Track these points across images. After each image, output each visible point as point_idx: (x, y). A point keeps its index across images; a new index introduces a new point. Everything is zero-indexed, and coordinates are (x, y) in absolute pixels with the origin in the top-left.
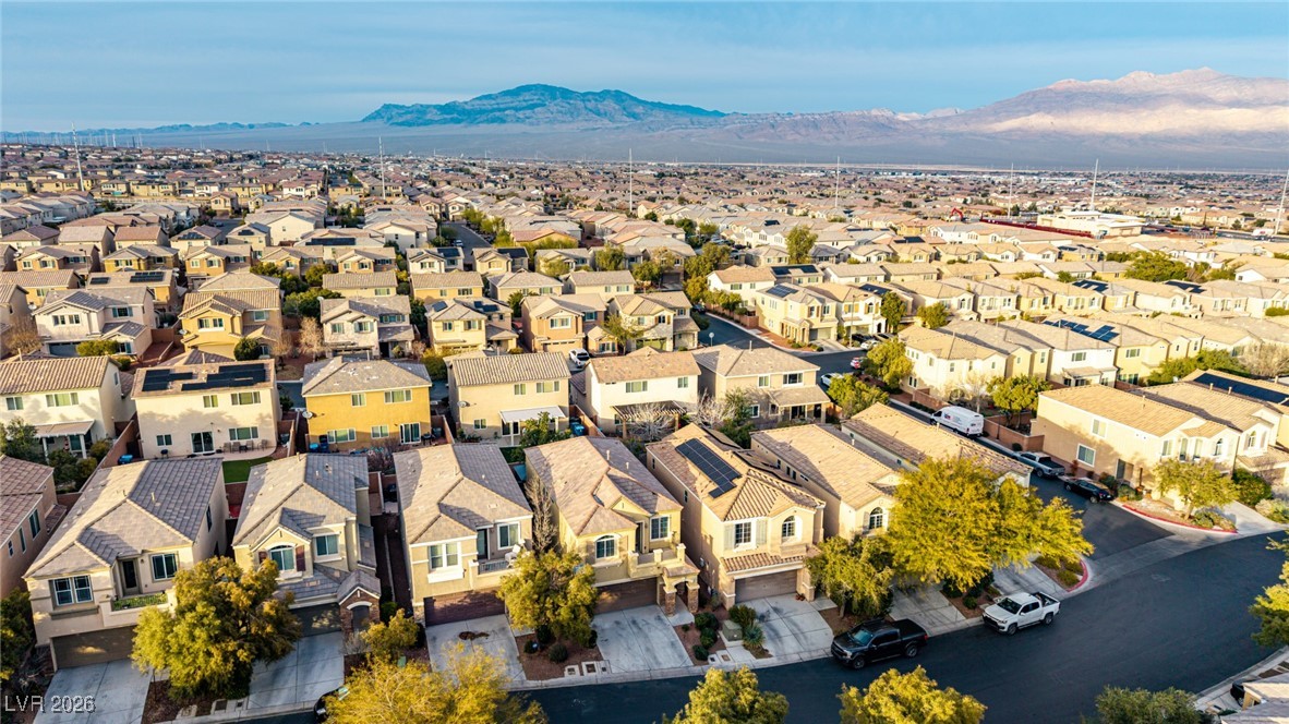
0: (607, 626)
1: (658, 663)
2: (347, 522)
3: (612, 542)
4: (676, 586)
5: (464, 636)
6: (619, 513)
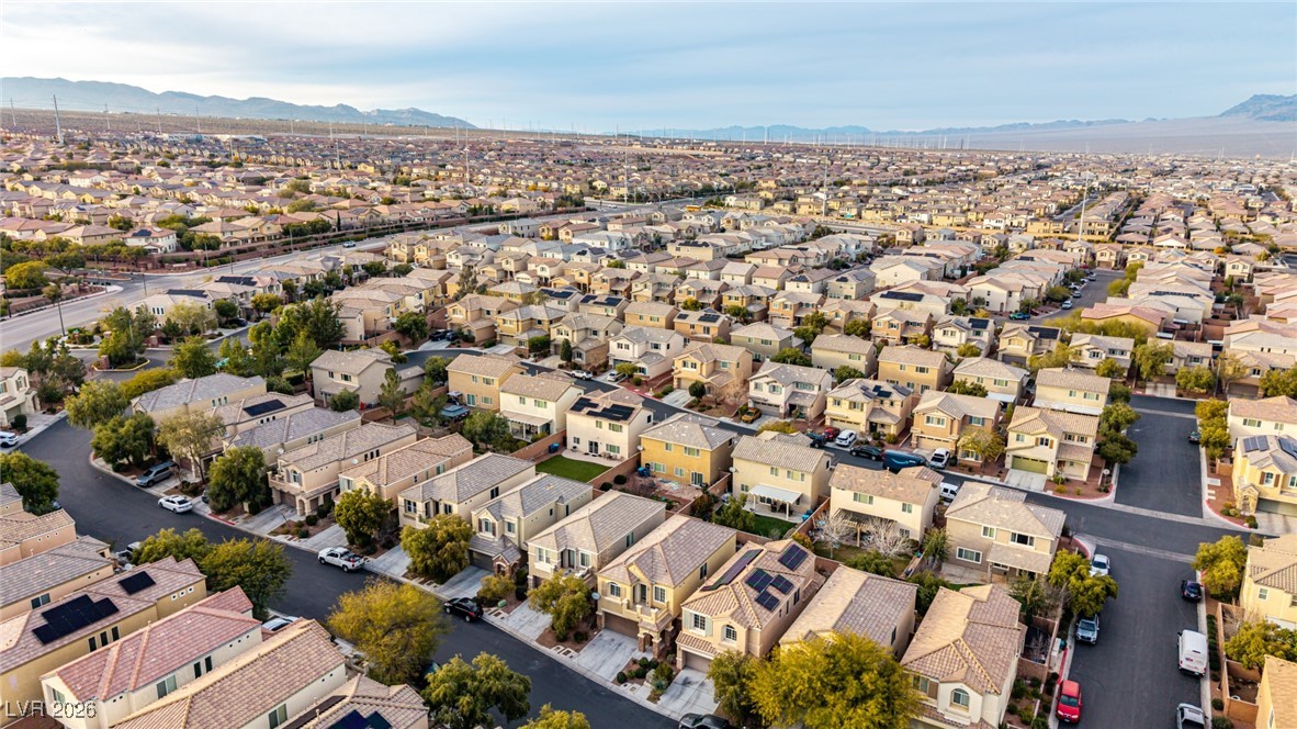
0: (604, 637)
1: (598, 670)
6: (629, 573)
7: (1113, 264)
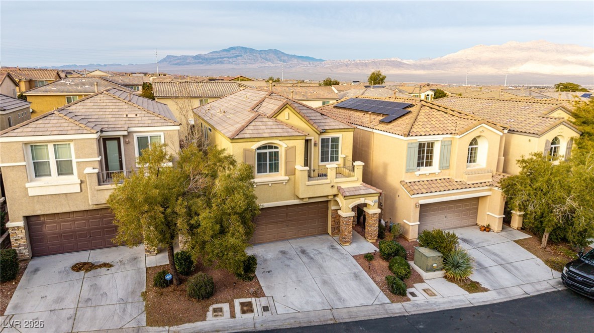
0: (270, 256)
1: (340, 299)
3: (277, 154)
4: (353, 209)
5: (77, 268)
6: (284, 123)
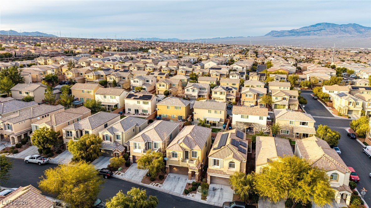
2: (122, 133)
3: (177, 154)
5: (138, 167)
6: (181, 147)
7: (261, 63)
